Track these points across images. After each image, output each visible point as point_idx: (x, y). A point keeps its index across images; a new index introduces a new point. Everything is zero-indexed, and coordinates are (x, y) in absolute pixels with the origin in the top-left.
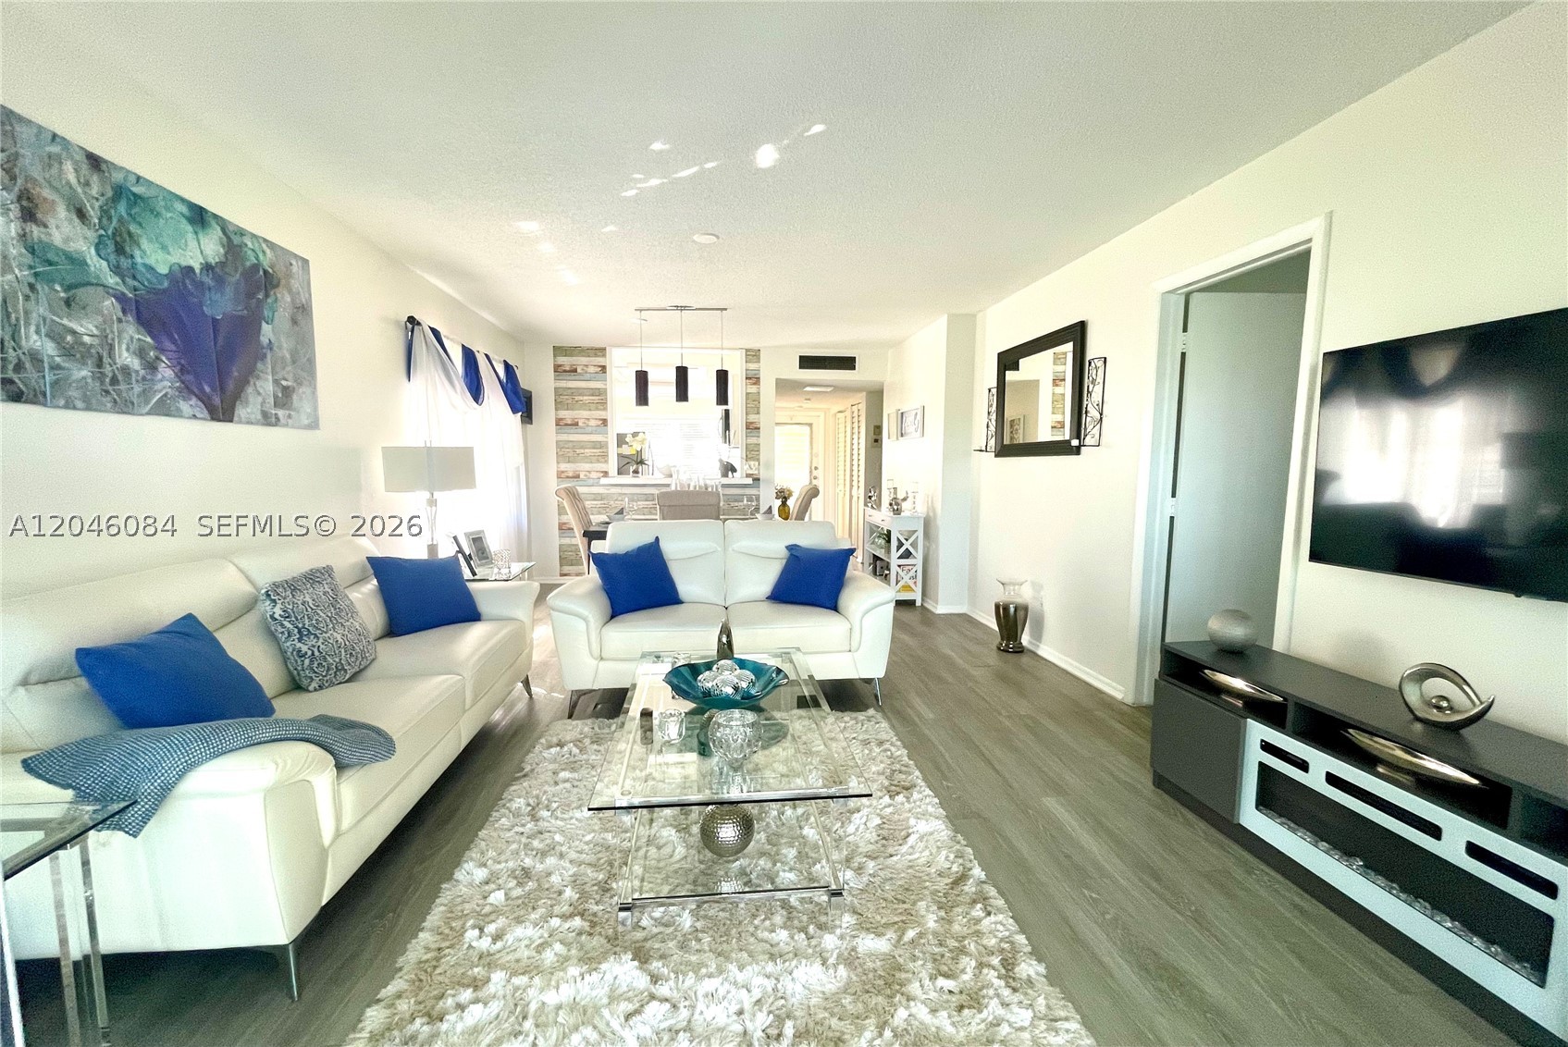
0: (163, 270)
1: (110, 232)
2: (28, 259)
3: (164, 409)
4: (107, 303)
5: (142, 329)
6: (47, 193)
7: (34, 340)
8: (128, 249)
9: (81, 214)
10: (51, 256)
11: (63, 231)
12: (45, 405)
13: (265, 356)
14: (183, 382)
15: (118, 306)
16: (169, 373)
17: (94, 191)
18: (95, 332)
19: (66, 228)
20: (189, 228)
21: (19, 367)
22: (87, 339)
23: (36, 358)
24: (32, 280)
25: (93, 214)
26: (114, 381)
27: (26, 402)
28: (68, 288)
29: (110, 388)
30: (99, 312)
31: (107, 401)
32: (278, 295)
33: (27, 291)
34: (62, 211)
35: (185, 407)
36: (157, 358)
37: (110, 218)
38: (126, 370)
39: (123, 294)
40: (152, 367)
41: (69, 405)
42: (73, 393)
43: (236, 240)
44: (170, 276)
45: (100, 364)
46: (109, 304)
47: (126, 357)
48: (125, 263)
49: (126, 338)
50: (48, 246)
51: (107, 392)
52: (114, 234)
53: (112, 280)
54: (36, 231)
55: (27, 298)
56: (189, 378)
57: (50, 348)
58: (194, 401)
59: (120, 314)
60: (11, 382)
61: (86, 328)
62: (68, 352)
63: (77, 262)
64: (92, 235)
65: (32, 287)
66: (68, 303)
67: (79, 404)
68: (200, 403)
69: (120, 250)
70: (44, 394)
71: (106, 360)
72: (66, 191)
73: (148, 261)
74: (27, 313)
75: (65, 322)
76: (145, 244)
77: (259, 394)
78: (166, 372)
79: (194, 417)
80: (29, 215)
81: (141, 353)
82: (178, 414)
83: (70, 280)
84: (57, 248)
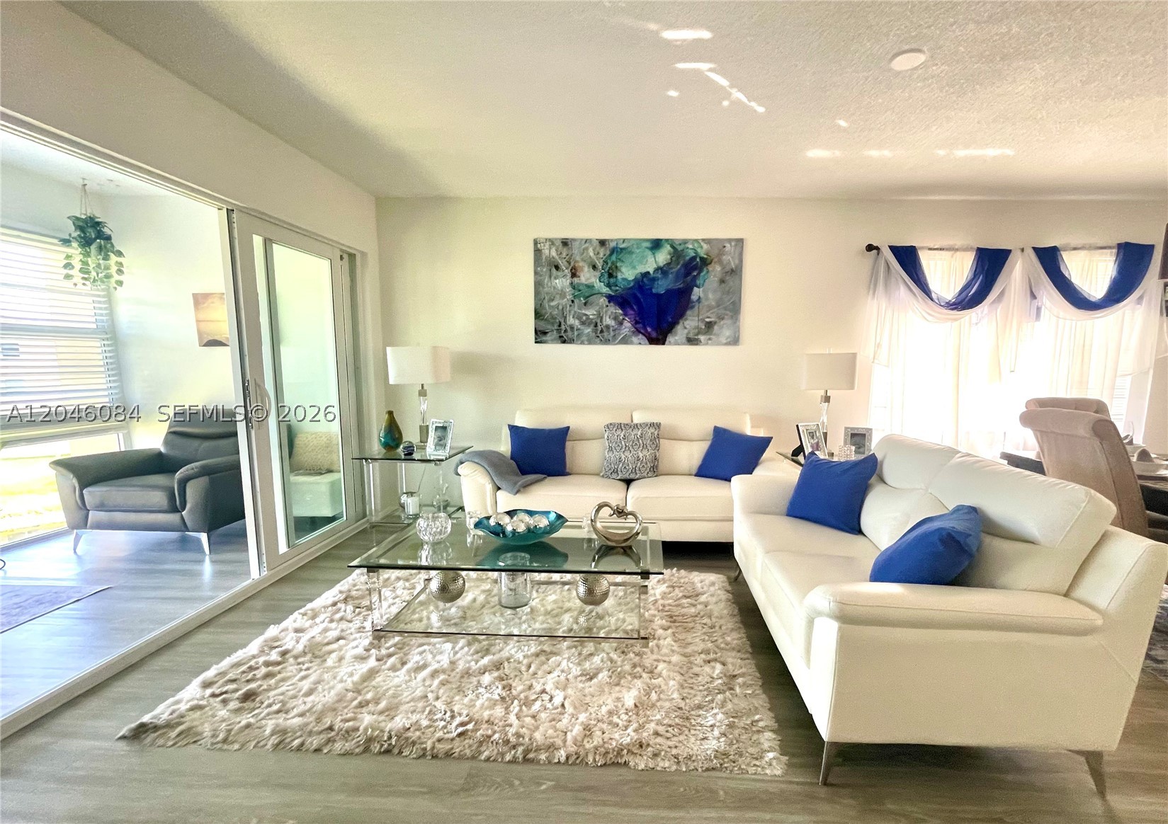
0: (631, 278)
1: (606, 270)
2: (573, 291)
3: (625, 341)
4: (602, 300)
5: (617, 308)
6: (581, 264)
7: (571, 321)
8: (615, 274)
9: (594, 267)
10: (581, 288)
11: (588, 277)
12: (574, 343)
13: (693, 307)
14: (635, 328)
15: (607, 300)
16: (629, 325)
17: (601, 255)
18: (595, 313)
19: (588, 275)
20: (650, 253)
21: (566, 331)
22: (591, 317)
23: (572, 328)
24: (573, 299)
25: (599, 265)
26: (602, 331)
27: (568, 343)
28: (586, 298)
29: (600, 335)
30: (598, 304)
31: (598, 340)
32: (710, 269)
33: (570, 303)
34: (586, 269)
35: (635, 339)
36: (624, 319)
37: (607, 264)
38: (608, 327)
39: (610, 294)
40: (621, 323)
41: (582, 343)
42: (584, 338)
43: (680, 248)
44: (636, 280)
45: (596, 326)
46: (603, 301)
47: (608, 321)
48: (612, 280)
49: (609, 313)
50: (579, 284)
51: (598, 337)
52: (609, 270)
53: (605, 290)
54: (576, 280)
55: (570, 306)
56: (639, 326)
57: (576, 323)
58: (641, 336)
59: (607, 303)
60: (562, 337)
61: (591, 312)
62: (583, 323)
63: (590, 287)
64: (598, 274)
65: (573, 301)
66: (585, 304)
67: (586, 343)
68: (644, 337)
69: (610, 275)
70: (574, 340)
71: (599, 324)
72: (589, 260)
73: (623, 276)
74: (570, 311)
75: (583, 312)
76: (623, 269)
77: (685, 328)
78: (627, 325)
79: (640, 344)
80: (574, 275)
81: (615, 318)
82: (632, 343)
83: (587, 294)
84: (583, 284)
